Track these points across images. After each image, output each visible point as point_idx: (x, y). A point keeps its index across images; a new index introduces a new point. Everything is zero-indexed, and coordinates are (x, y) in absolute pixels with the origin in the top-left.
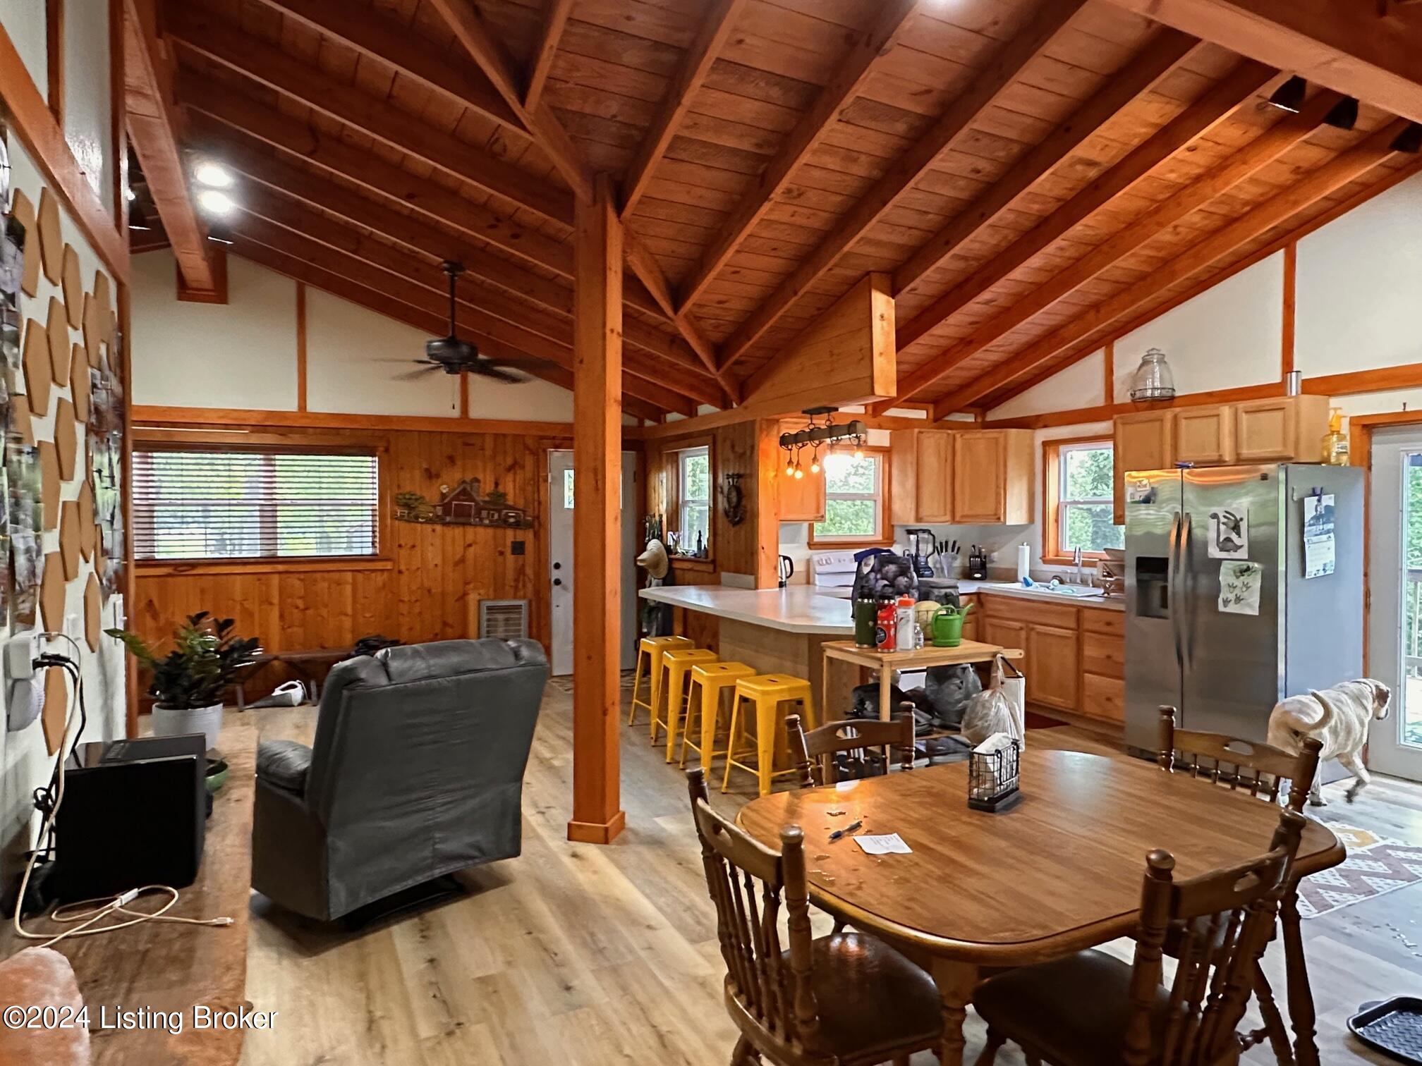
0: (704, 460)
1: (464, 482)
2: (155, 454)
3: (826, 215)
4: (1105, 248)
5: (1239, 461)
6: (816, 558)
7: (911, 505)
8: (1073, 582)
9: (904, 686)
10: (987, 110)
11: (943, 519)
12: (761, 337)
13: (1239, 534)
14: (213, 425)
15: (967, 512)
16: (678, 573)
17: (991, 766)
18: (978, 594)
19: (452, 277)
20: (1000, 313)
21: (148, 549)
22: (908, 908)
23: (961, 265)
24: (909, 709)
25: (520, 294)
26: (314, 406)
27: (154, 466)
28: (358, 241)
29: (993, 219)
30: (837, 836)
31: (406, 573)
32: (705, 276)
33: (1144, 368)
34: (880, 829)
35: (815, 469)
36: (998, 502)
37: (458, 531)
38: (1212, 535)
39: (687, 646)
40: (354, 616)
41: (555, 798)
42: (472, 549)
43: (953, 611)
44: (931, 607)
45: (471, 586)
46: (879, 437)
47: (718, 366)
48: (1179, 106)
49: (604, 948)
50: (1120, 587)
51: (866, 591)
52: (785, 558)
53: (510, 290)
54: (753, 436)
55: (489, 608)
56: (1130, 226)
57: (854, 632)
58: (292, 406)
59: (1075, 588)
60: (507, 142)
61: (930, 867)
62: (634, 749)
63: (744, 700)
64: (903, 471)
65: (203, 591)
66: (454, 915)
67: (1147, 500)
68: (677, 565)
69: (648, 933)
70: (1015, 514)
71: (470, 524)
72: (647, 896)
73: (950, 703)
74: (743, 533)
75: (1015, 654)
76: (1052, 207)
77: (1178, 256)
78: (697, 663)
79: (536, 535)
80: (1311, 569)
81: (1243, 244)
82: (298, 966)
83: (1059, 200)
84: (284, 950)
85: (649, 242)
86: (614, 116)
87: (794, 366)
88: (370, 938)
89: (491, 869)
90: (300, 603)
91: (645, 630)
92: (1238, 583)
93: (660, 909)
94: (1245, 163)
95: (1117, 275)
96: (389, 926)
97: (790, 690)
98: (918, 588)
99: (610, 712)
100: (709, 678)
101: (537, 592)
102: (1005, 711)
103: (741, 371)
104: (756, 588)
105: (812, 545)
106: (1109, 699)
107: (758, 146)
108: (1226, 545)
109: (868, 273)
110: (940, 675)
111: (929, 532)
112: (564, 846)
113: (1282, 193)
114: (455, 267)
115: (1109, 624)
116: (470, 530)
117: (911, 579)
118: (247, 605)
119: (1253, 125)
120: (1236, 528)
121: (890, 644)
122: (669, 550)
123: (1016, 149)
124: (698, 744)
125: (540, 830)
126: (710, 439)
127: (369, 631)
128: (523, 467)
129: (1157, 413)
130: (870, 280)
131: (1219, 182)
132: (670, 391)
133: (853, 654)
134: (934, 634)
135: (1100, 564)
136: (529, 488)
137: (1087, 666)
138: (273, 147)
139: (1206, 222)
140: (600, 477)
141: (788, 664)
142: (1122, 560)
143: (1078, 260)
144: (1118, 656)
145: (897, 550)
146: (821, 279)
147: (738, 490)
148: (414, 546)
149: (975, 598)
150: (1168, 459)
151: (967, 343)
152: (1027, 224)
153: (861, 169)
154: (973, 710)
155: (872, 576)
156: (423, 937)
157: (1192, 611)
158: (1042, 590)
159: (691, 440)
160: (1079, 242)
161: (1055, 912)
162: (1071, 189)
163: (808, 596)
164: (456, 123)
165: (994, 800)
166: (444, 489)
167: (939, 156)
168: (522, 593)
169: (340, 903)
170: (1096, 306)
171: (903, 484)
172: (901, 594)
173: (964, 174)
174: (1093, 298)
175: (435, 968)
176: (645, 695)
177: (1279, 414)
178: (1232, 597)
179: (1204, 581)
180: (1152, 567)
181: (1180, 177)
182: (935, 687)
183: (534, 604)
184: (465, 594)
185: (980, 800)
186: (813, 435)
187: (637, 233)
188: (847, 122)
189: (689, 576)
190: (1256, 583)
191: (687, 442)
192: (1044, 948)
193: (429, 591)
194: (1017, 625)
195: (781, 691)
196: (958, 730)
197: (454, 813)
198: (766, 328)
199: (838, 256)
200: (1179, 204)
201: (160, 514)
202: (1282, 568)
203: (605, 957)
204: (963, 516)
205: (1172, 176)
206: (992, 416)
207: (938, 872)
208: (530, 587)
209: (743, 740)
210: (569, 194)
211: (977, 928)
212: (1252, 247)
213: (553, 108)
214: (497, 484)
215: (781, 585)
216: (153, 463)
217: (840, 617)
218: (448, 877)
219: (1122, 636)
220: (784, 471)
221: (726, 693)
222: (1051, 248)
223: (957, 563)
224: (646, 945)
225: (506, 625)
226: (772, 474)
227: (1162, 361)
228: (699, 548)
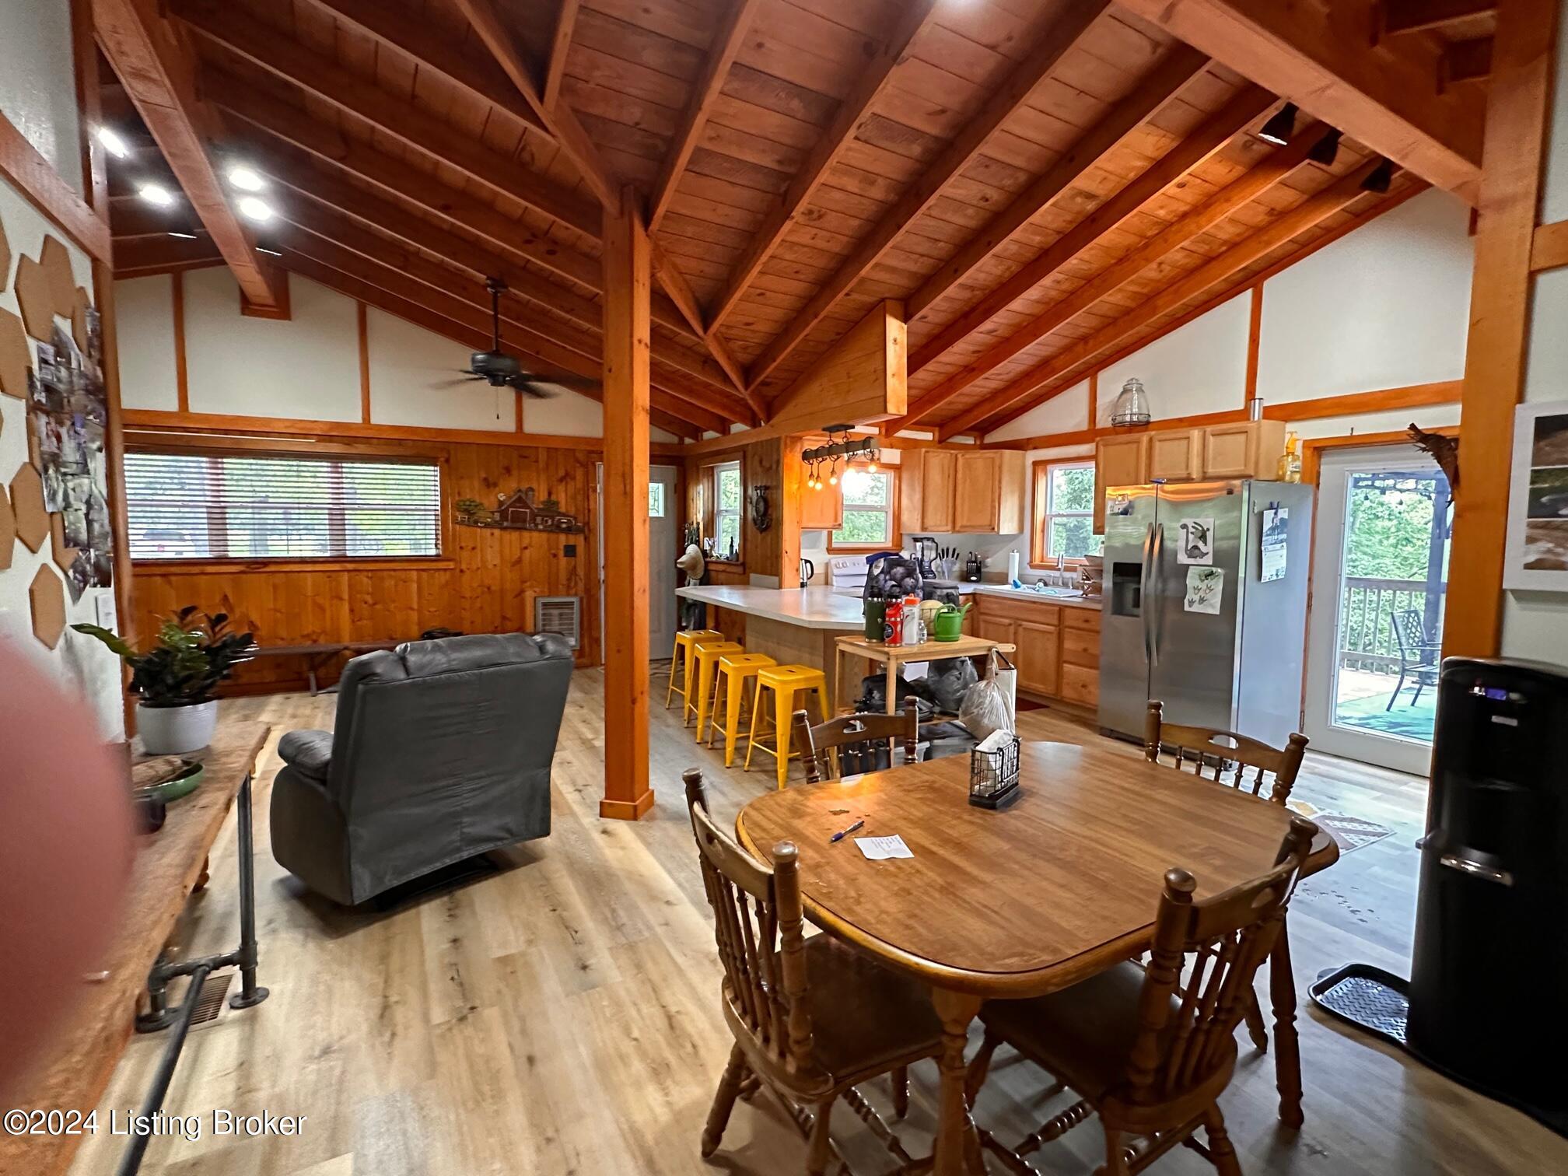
0: (736, 474)
1: (520, 491)
2: (225, 460)
3: (845, 239)
4: (1096, 282)
5: (1205, 478)
6: (833, 562)
7: (917, 516)
8: (1055, 584)
9: (908, 677)
10: (996, 133)
11: (944, 528)
12: (784, 359)
13: (1205, 543)
14: (280, 434)
15: (965, 523)
16: (713, 574)
17: (993, 764)
18: (974, 595)
19: (495, 294)
20: (1001, 343)
21: (222, 548)
22: (907, 927)
23: (967, 294)
24: (913, 703)
25: (563, 314)
26: (377, 418)
27: (225, 471)
28: (408, 259)
29: (997, 249)
30: (839, 837)
31: (468, 572)
32: (733, 294)
33: (1124, 396)
34: (881, 830)
35: (833, 481)
36: (993, 514)
37: (515, 535)
38: (1182, 543)
39: (717, 639)
40: (420, 611)
41: (592, 776)
42: (527, 552)
43: (953, 609)
44: (934, 605)
45: (528, 584)
46: (892, 456)
47: (747, 386)
48: (1173, 140)
49: (623, 925)
50: (1098, 589)
51: (876, 590)
52: (807, 561)
53: (555, 310)
54: (778, 449)
55: (545, 605)
56: (1120, 261)
57: (864, 628)
58: (358, 418)
59: (1057, 589)
60: (534, 150)
61: (930, 874)
62: (670, 731)
63: (765, 688)
64: (912, 487)
65: (275, 587)
66: (484, 893)
67: (1125, 512)
68: (711, 567)
69: (665, 907)
70: (1008, 525)
71: (526, 529)
72: (669, 872)
73: (948, 692)
74: (769, 538)
75: (1008, 648)
76: (1053, 239)
77: (1159, 293)
78: (723, 654)
79: (586, 539)
80: (1267, 574)
81: (1216, 284)
82: (323, 949)
83: (1059, 233)
84: (311, 931)
85: (678, 261)
86: (637, 124)
87: (815, 388)
88: (399, 918)
89: (525, 847)
90: (369, 599)
91: (684, 624)
92: (1203, 586)
93: (680, 885)
94: (1228, 200)
95: (1104, 309)
96: (418, 904)
97: (807, 680)
98: (923, 589)
99: (639, 700)
100: (735, 669)
101: (588, 591)
102: (998, 699)
103: (770, 392)
104: (780, 587)
105: (830, 550)
106: (1084, 686)
107: (780, 162)
108: (1193, 552)
109: (883, 300)
110: (941, 667)
111: (933, 540)
112: (596, 823)
113: (1256, 233)
114: (498, 283)
115: (1087, 621)
116: (526, 534)
117: (917, 580)
118: (320, 600)
119: (1237, 163)
120: (1203, 537)
121: (896, 639)
122: (705, 553)
123: (1022, 177)
124: (724, 726)
125: (577, 808)
126: (741, 453)
127: (434, 624)
128: (574, 478)
129: (1134, 436)
130: (885, 307)
131: (1203, 219)
132: (706, 410)
133: (862, 648)
134: (937, 630)
135: (1080, 569)
136: (579, 498)
137: (1065, 658)
138: (309, 154)
139: (1187, 260)
140: (628, 482)
141: (806, 656)
142: (1101, 565)
143: (1072, 293)
144: (1093, 650)
145: (905, 555)
146: (838, 305)
147: (766, 501)
148: (473, 548)
149: (971, 597)
150: (1142, 479)
151: (970, 370)
152: (1029, 255)
153: (878, 192)
154: (970, 699)
155: (882, 577)
156: (450, 916)
157: (1161, 613)
158: (1029, 591)
159: (724, 455)
160: (1073, 276)
161: (1063, 929)
162: (1071, 222)
163: (826, 596)
164: (482, 127)
165: (994, 797)
166: (502, 497)
167: (951, 180)
168: (573, 591)
169: (364, 888)
170: (1084, 339)
171: (911, 498)
172: (907, 594)
173: (974, 202)
174: (1082, 331)
175: (457, 948)
176: (680, 682)
177: (1242, 437)
178: (1196, 598)
179: (1172, 585)
180: (1127, 571)
181: (1167, 213)
182: (936, 678)
183: (585, 601)
184: (522, 592)
185: (980, 797)
186: (831, 451)
187: (666, 250)
188: (866, 142)
189: (722, 576)
190: (1218, 585)
191: (722, 457)
192: (1055, 977)
193: (489, 588)
194: (1007, 621)
195: (798, 681)
196: (956, 716)
197: (482, 798)
198: (790, 349)
199: (855, 280)
200: (1166, 241)
201: (232, 516)
202: (1241, 575)
203: (624, 935)
204: (962, 527)
205: (1162, 213)
206: (990, 439)
207: (940, 881)
208: (581, 586)
209: (765, 723)
210: (599, 207)
211: (982, 953)
212: (1224, 286)
213: (575, 111)
214: (550, 494)
215: (803, 585)
216: (223, 468)
217: (853, 614)
218: (482, 856)
219: (1098, 632)
220: (807, 482)
221: (751, 681)
222: (1047, 281)
223: (956, 568)
224: (663, 922)
225: (561, 619)
226: (795, 486)
227: (1140, 390)
228: (731, 552)
